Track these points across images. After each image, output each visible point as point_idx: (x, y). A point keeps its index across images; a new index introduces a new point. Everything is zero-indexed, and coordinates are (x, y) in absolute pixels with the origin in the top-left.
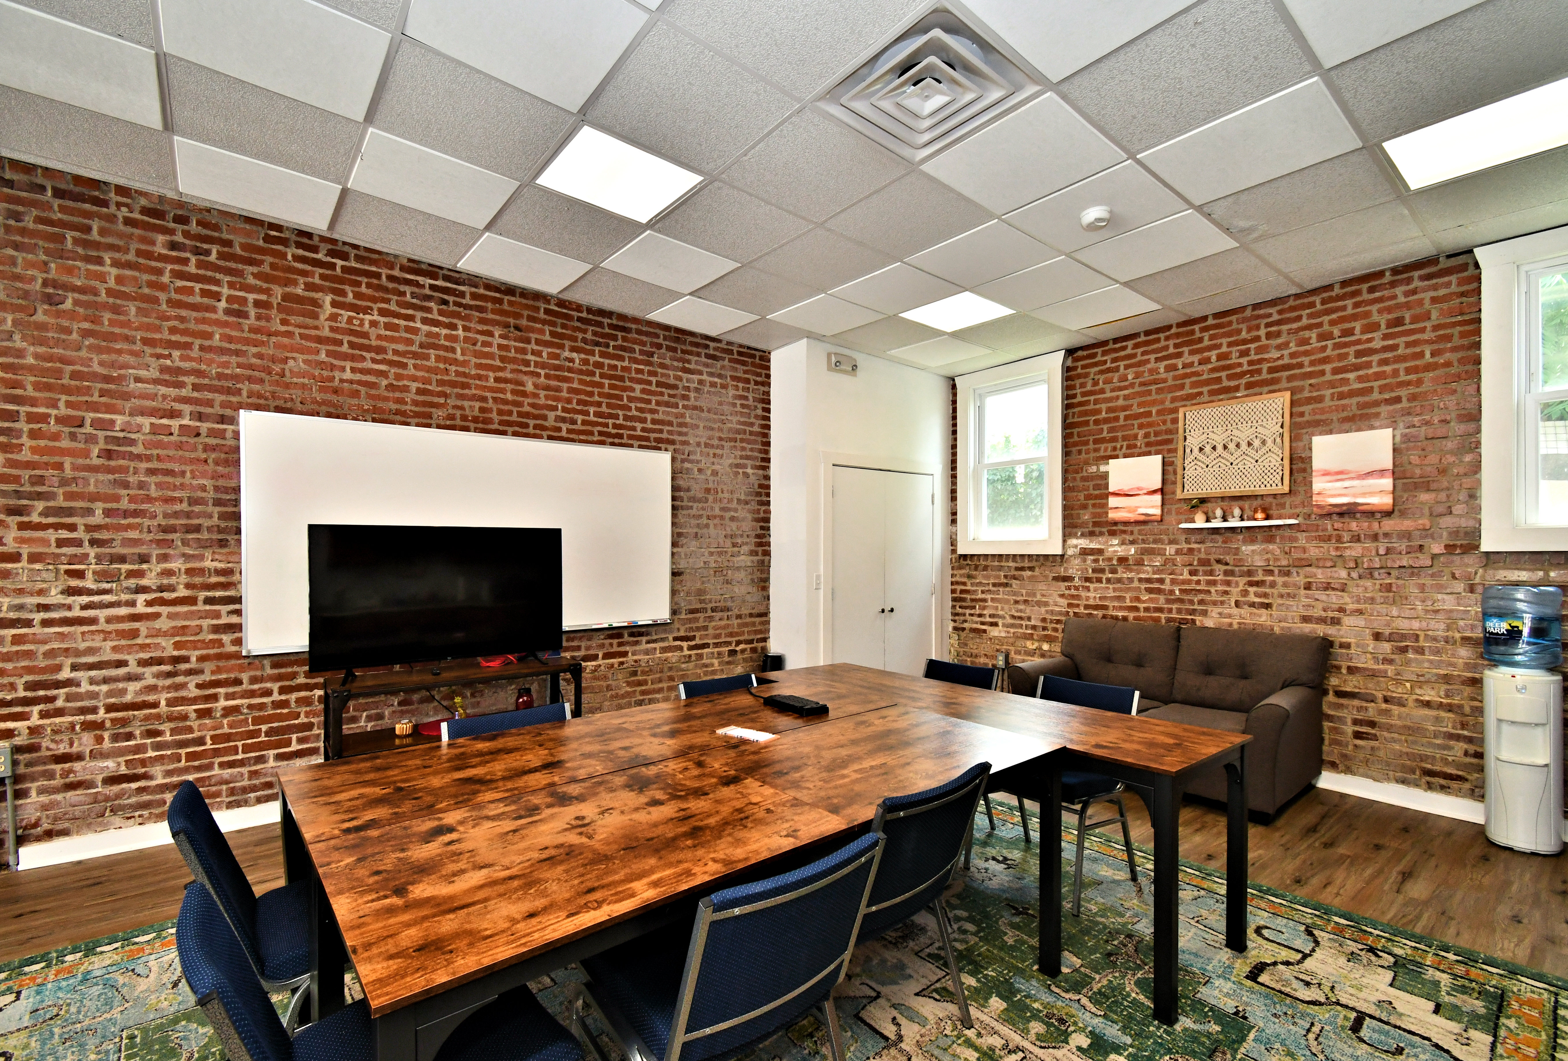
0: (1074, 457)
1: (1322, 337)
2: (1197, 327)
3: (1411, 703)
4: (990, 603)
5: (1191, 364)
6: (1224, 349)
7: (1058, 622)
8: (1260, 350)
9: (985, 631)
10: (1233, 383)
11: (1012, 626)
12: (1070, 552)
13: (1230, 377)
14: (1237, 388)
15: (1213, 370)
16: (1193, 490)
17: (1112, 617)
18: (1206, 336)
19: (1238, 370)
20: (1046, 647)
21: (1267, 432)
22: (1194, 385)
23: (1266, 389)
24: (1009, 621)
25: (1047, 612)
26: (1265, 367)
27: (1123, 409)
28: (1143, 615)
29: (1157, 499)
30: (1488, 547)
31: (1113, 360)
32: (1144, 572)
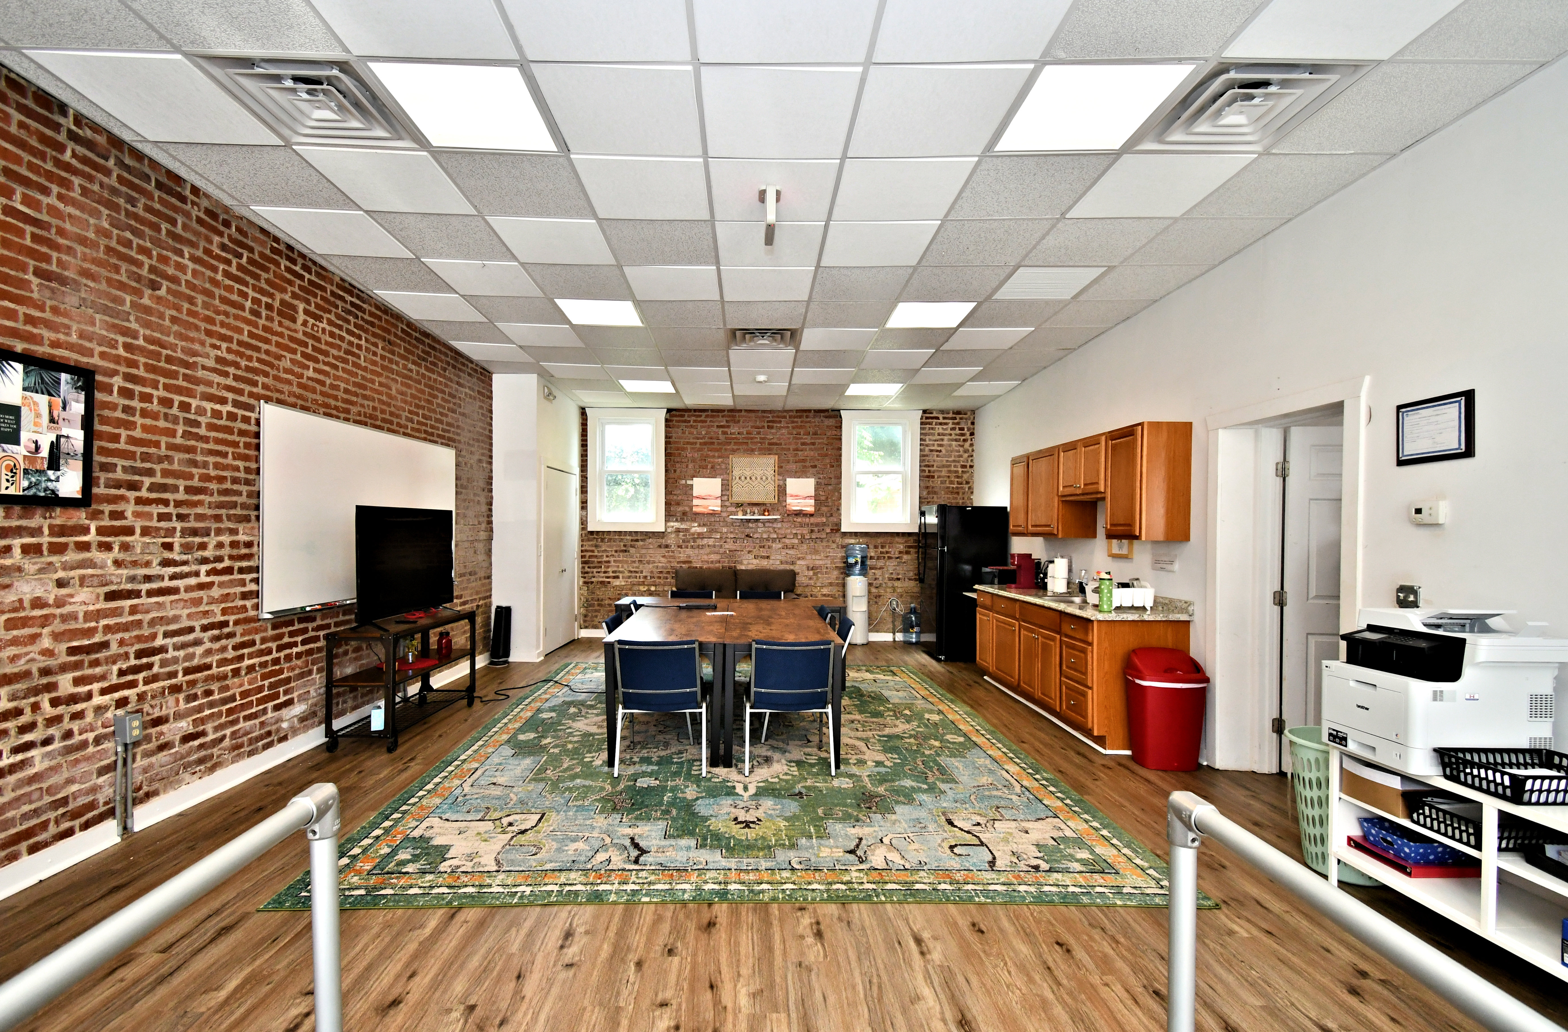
0: (672, 475)
1: (790, 433)
2: (737, 414)
4: (613, 564)
5: (734, 433)
6: (749, 428)
7: (661, 572)
8: (765, 433)
9: (609, 582)
10: (753, 447)
11: (629, 577)
12: (669, 530)
13: (752, 443)
14: (754, 450)
15: (744, 438)
16: (736, 499)
17: (694, 568)
18: (742, 420)
19: (756, 441)
20: (653, 588)
21: (769, 474)
22: (736, 444)
23: (767, 453)
24: (627, 574)
25: (655, 567)
26: (767, 442)
27: (700, 450)
28: (711, 566)
29: (719, 502)
30: (843, 530)
31: (695, 421)
32: (711, 542)
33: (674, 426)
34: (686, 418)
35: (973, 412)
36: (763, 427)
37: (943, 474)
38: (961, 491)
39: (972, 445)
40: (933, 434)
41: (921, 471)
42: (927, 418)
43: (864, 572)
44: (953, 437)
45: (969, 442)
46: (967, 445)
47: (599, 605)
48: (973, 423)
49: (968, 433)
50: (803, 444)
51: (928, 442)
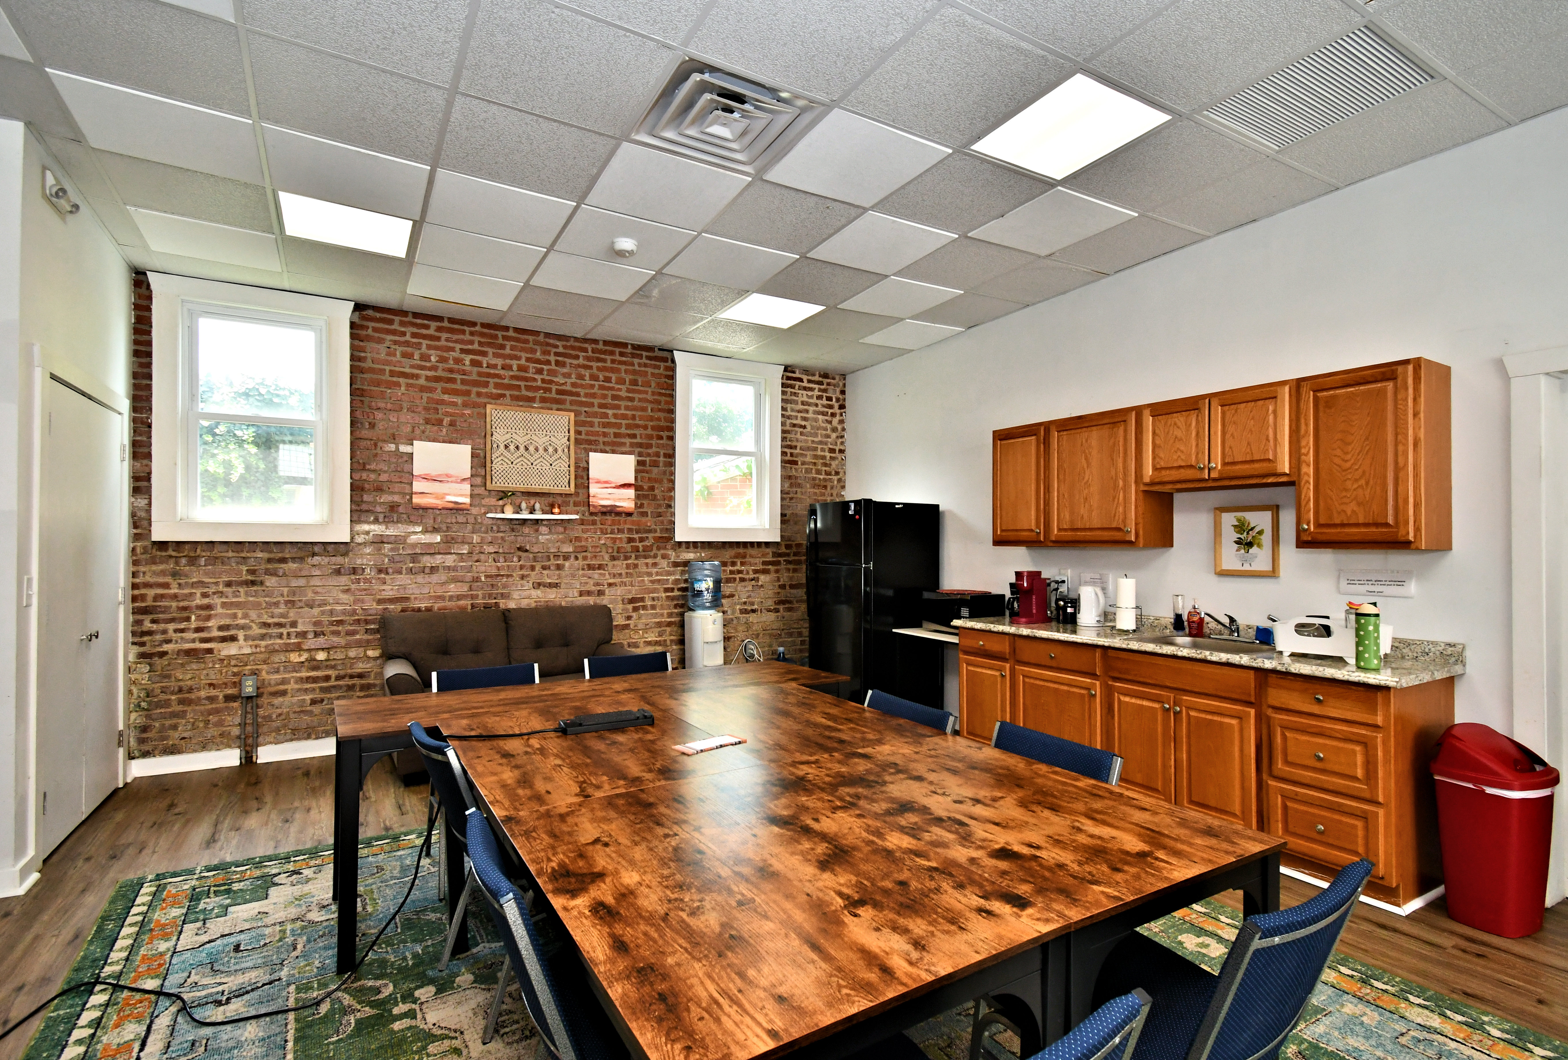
0: (365, 431)
1: (594, 378)
2: (500, 334)
3: (642, 645)
4: (220, 610)
5: (495, 366)
6: (523, 362)
7: (340, 622)
8: (551, 372)
9: (210, 651)
10: (530, 394)
11: (263, 637)
12: (360, 539)
13: (528, 388)
14: (532, 400)
15: (512, 377)
16: (498, 484)
17: (413, 610)
18: (508, 344)
19: (534, 384)
21: (558, 443)
22: (497, 386)
23: (555, 406)
24: (258, 630)
25: (323, 613)
26: (554, 388)
27: (423, 389)
28: (448, 604)
29: (466, 488)
30: (678, 538)
31: (414, 335)
32: (450, 560)
33: (368, 338)
34: (396, 326)
35: (844, 376)
36: (548, 363)
37: (808, 459)
38: (829, 485)
39: (841, 422)
40: (796, 403)
41: (784, 453)
42: (789, 378)
43: (716, 604)
44: (820, 409)
45: (838, 418)
46: (835, 421)
47: (181, 702)
48: (843, 392)
49: (836, 405)
50: (614, 397)
51: (789, 413)
